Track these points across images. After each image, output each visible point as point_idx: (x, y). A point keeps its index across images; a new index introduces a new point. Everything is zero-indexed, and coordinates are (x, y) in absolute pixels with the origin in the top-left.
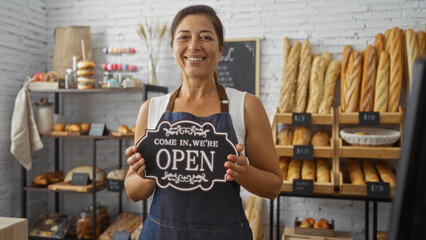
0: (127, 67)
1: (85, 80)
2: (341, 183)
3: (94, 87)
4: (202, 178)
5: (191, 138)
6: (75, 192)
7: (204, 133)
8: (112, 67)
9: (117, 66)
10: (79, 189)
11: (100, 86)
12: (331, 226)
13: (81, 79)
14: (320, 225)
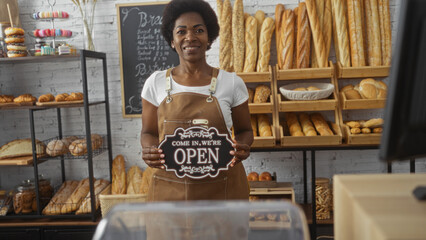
0: (61, 32)
1: (15, 47)
2: (282, 136)
3: (25, 54)
4: (211, 168)
5: (200, 139)
6: (15, 166)
7: (210, 135)
8: (44, 32)
9: (49, 31)
10: (19, 162)
11: (33, 54)
12: (274, 178)
13: (9, 47)
14: (264, 178)
